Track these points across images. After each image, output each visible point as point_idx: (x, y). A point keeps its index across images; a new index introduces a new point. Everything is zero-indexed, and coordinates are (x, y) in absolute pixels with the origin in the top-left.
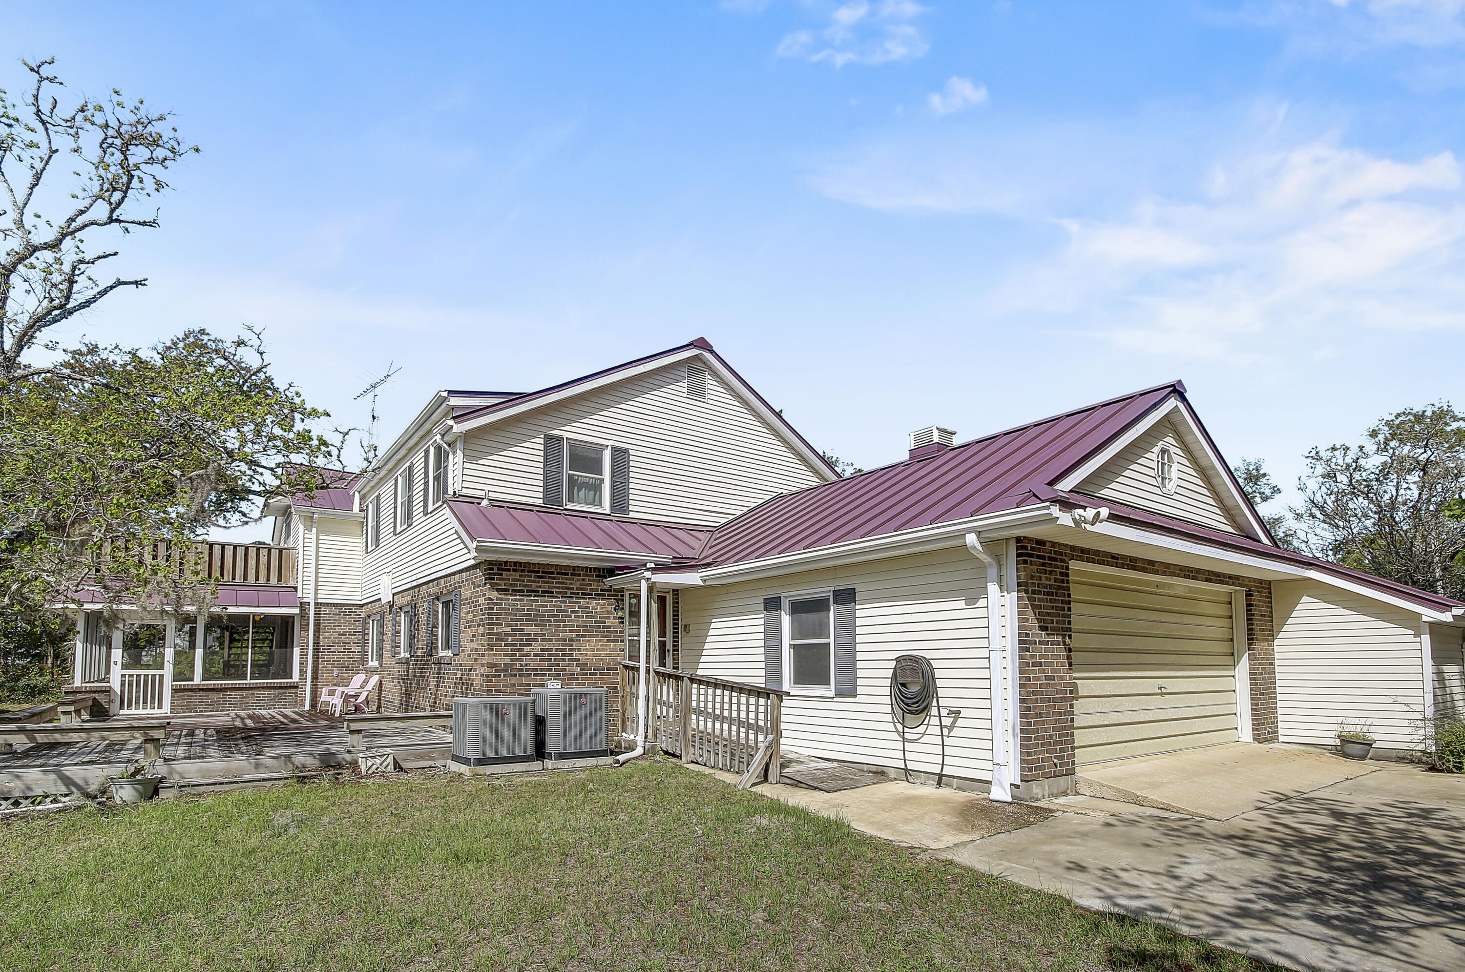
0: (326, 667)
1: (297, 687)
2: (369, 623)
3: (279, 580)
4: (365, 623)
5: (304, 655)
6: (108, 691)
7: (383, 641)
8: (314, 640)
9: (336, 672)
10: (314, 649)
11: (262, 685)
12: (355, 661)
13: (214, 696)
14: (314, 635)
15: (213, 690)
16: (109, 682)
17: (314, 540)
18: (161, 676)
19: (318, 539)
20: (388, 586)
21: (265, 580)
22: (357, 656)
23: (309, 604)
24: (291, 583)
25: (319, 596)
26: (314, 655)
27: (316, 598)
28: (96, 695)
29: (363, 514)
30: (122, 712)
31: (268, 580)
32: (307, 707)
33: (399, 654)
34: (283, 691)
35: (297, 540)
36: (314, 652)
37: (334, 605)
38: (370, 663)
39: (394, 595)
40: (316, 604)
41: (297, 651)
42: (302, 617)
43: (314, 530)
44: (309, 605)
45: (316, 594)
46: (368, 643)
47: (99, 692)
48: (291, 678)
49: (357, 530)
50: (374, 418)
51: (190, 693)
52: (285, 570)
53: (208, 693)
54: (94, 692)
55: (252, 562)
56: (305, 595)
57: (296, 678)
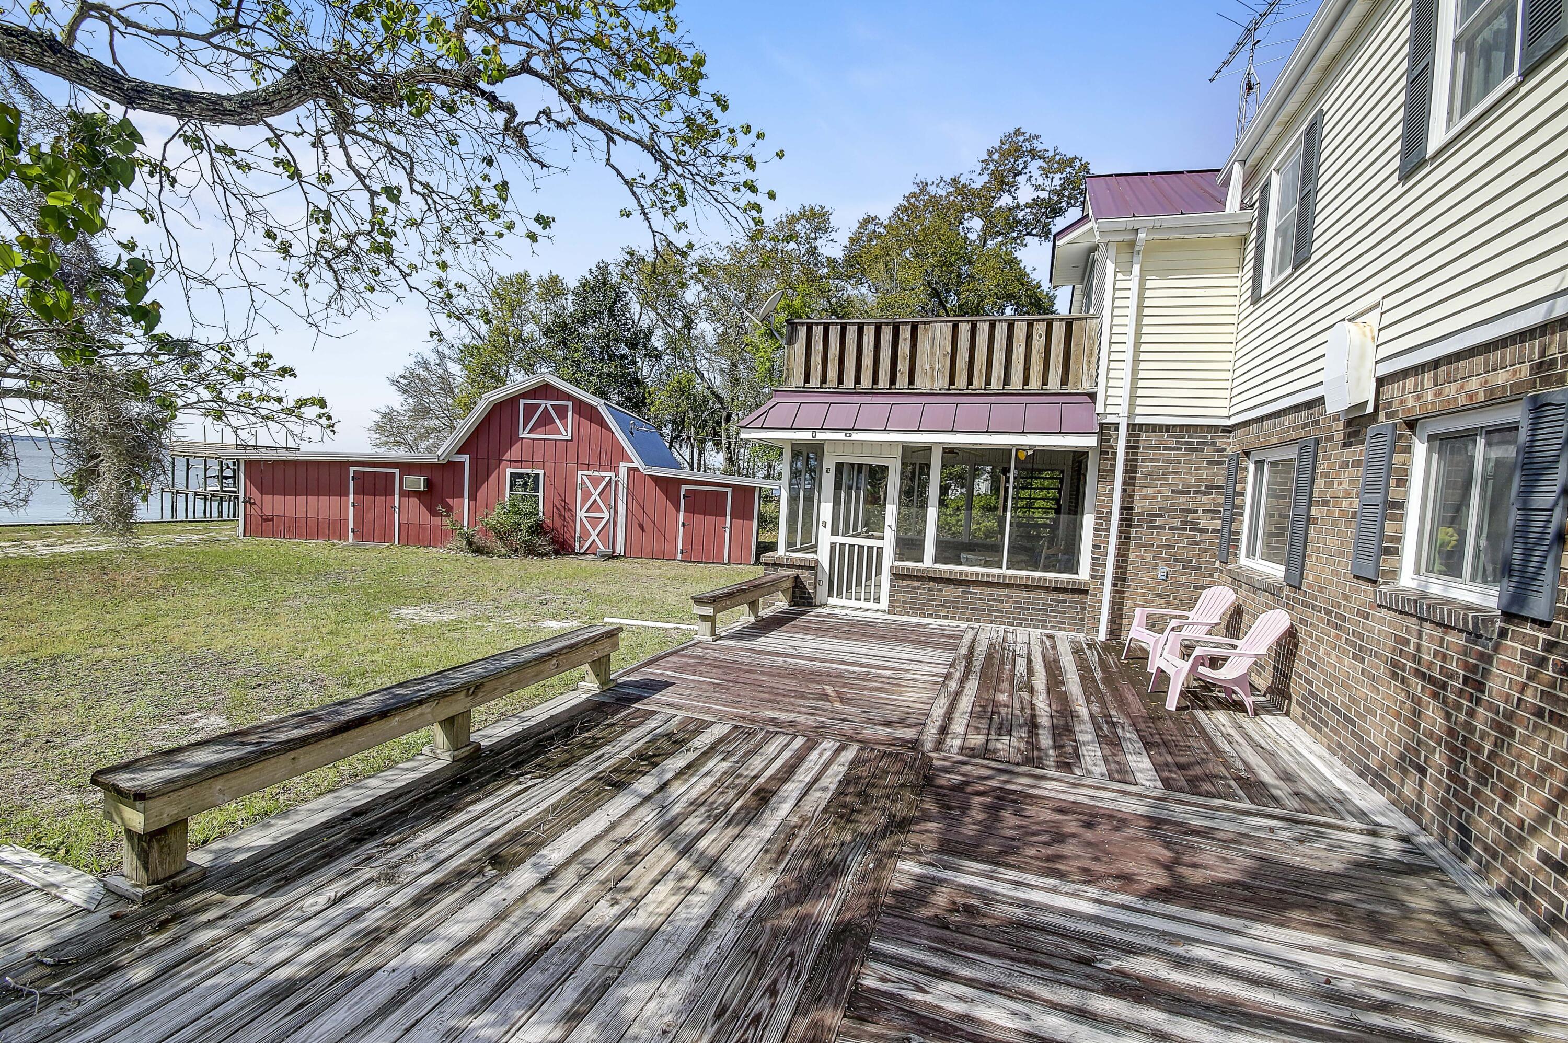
0: (1142, 557)
1: (1085, 592)
2: (1246, 469)
3: (1065, 378)
4: (1237, 468)
5: (1101, 530)
6: (813, 568)
8: (1123, 501)
9: (1162, 570)
10: (1121, 520)
11: (1024, 582)
12: (1206, 550)
13: (950, 592)
14: (1124, 490)
15: (950, 581)
16: (816, 552)
17: (1135, 293)
18: (880, 549)
19: (1143, 289)
21: (1040, 383)
22: (1210, 539)
23: (1116, 426)
24: (1086, 385)
25: (1138, 410)
26: (1120, 532)
27: (1131, 415)
28: (799, 572)
30: (831, 601)
31: (1044, 380)
32: (1103, 635)
34: (1061, 596)
36: (1121, 525)
37: (1168, 428)
38: (1243, 558)
40: (1132, 427)
41: (1088, 521)
42: (1101, 453)
43: (1136, 268)
44: (1117, 429)
45: (1132, 406)
46: (1241, 514)
47: (802, 567)
48: (1077, 573)
49: (1230, 257)
51: (916, 583)
52: (1078, 358)
53: (941, 586)
54: (798, 567)
55: (1019, 352)
56: (1110, 410)
57: (1084, 573)
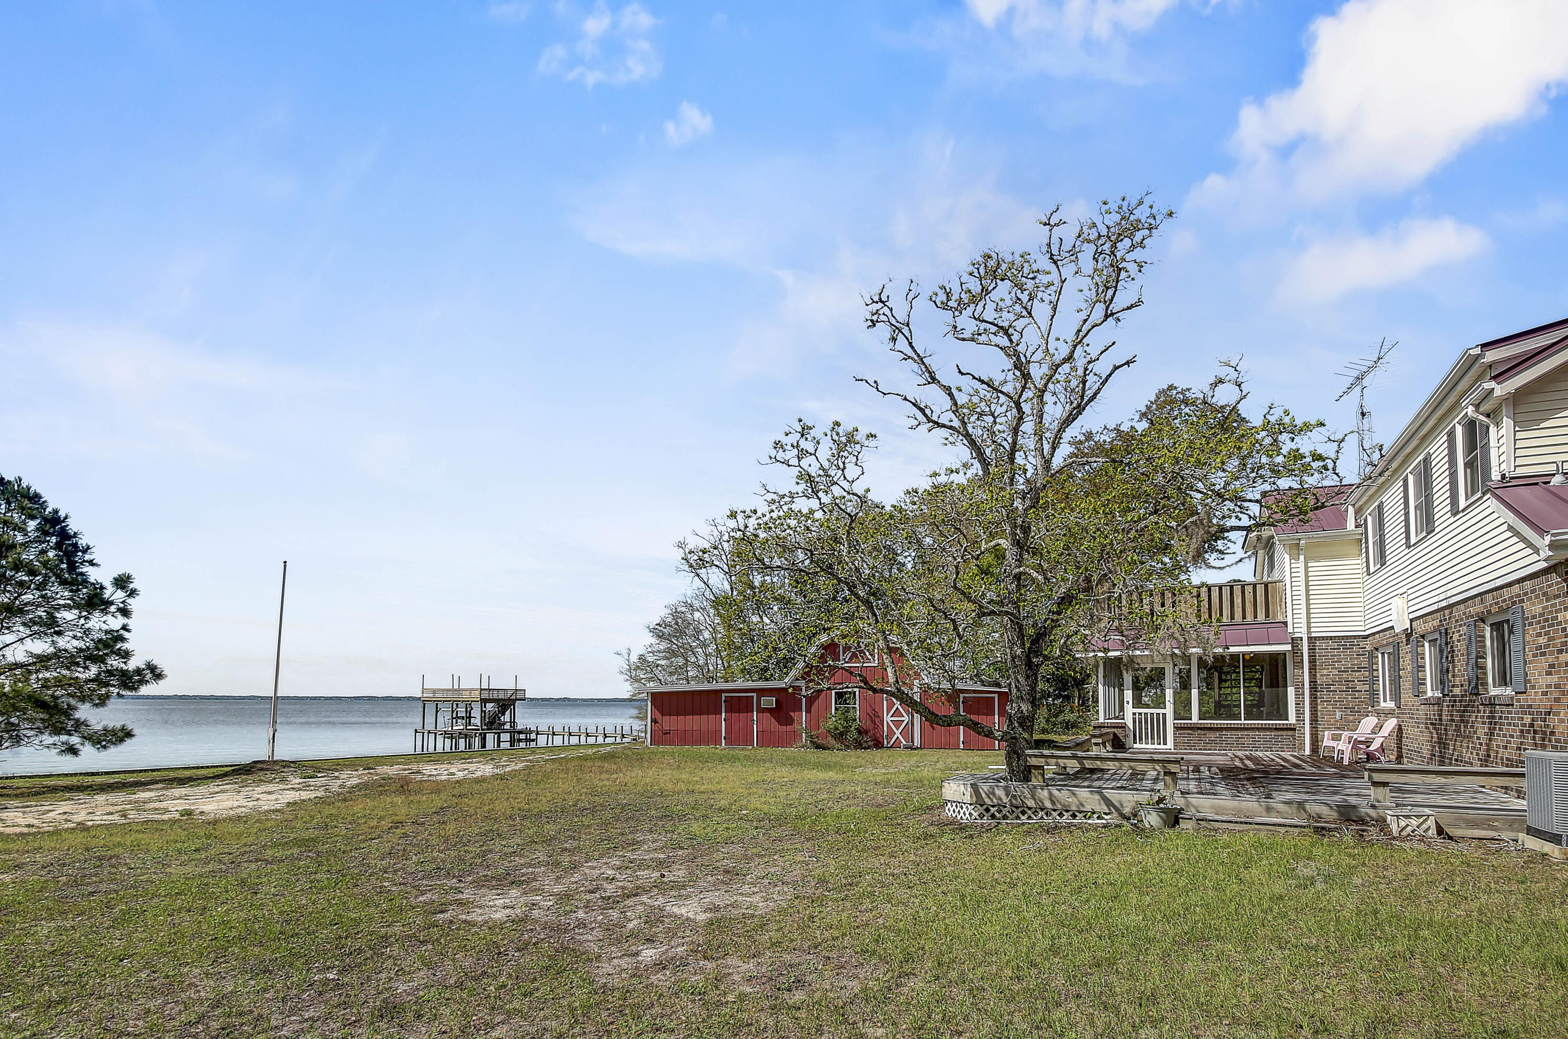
0: (1325, 708)
1: (1294, 730)
2: (1377, 657)
3: (1267, 616)
4: (1372, 656)
5: (1299, 695)
6: (1123, 727)
7: (1400, 677)
8: (1310, 678)
9: (1338, 715)
10: (1310, 688)
11: (1256, 726)
12: (1363, 702)
13: (1212, 735)
14: (1310, 672)
15: (1210, 729)
16: (1123, 719)
17: (1302, 569)
18: (1164, 714)
19: (1306, 567)
20: (1403, 611)
21: (1253, 618)
22: (1364, 696)
23: (1301, 639)
24: (1280, 618)
25: (1312, 630)
26: (1311, 695)
27: (1309, 632)
28: (1115, 730)
29: (1360, 530)
30: (1135, 746)
31: (1256, 617)
32: (1307, 752)
33: (1425, 692)
34: (1280, 733)
35: (1283, 571)
36: (1310, 691)
37: (1331, 638)
38: (1382, 704)
39: (1412, 621)
40: (1310, 638)
41: (1291, 691)
42: (1294, 653)
43: (1302, 557)
44: (1302, 640)
45: (1309, 627)
46: (1378, 681)
47: (1117, 727)
48: (1287, 720)
49: (1354, 549)
50: (1363, 414)
51: (1189, 732)
52: (1273, 605)
53: (1206, 732)
54: (1114, 727)
55: (1238, 601)
56: (1296, 630)
57: (1292, 719)
